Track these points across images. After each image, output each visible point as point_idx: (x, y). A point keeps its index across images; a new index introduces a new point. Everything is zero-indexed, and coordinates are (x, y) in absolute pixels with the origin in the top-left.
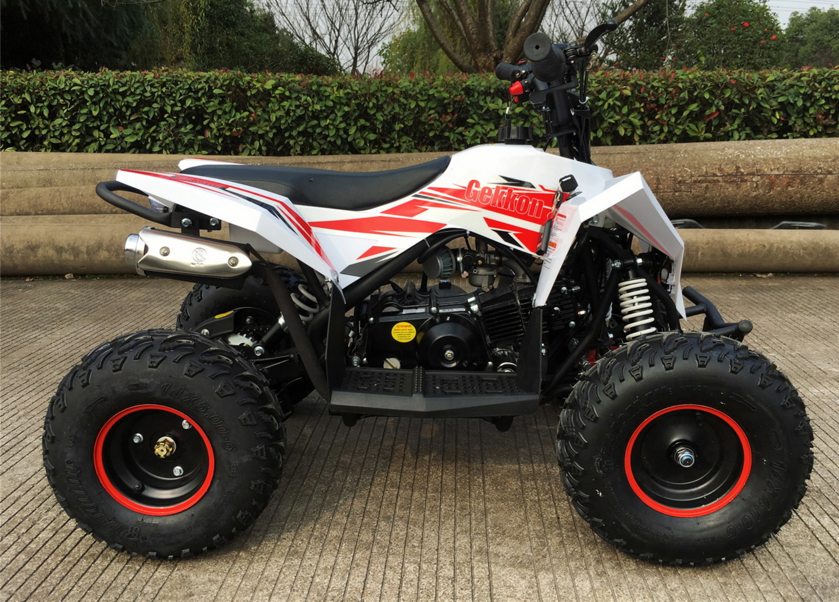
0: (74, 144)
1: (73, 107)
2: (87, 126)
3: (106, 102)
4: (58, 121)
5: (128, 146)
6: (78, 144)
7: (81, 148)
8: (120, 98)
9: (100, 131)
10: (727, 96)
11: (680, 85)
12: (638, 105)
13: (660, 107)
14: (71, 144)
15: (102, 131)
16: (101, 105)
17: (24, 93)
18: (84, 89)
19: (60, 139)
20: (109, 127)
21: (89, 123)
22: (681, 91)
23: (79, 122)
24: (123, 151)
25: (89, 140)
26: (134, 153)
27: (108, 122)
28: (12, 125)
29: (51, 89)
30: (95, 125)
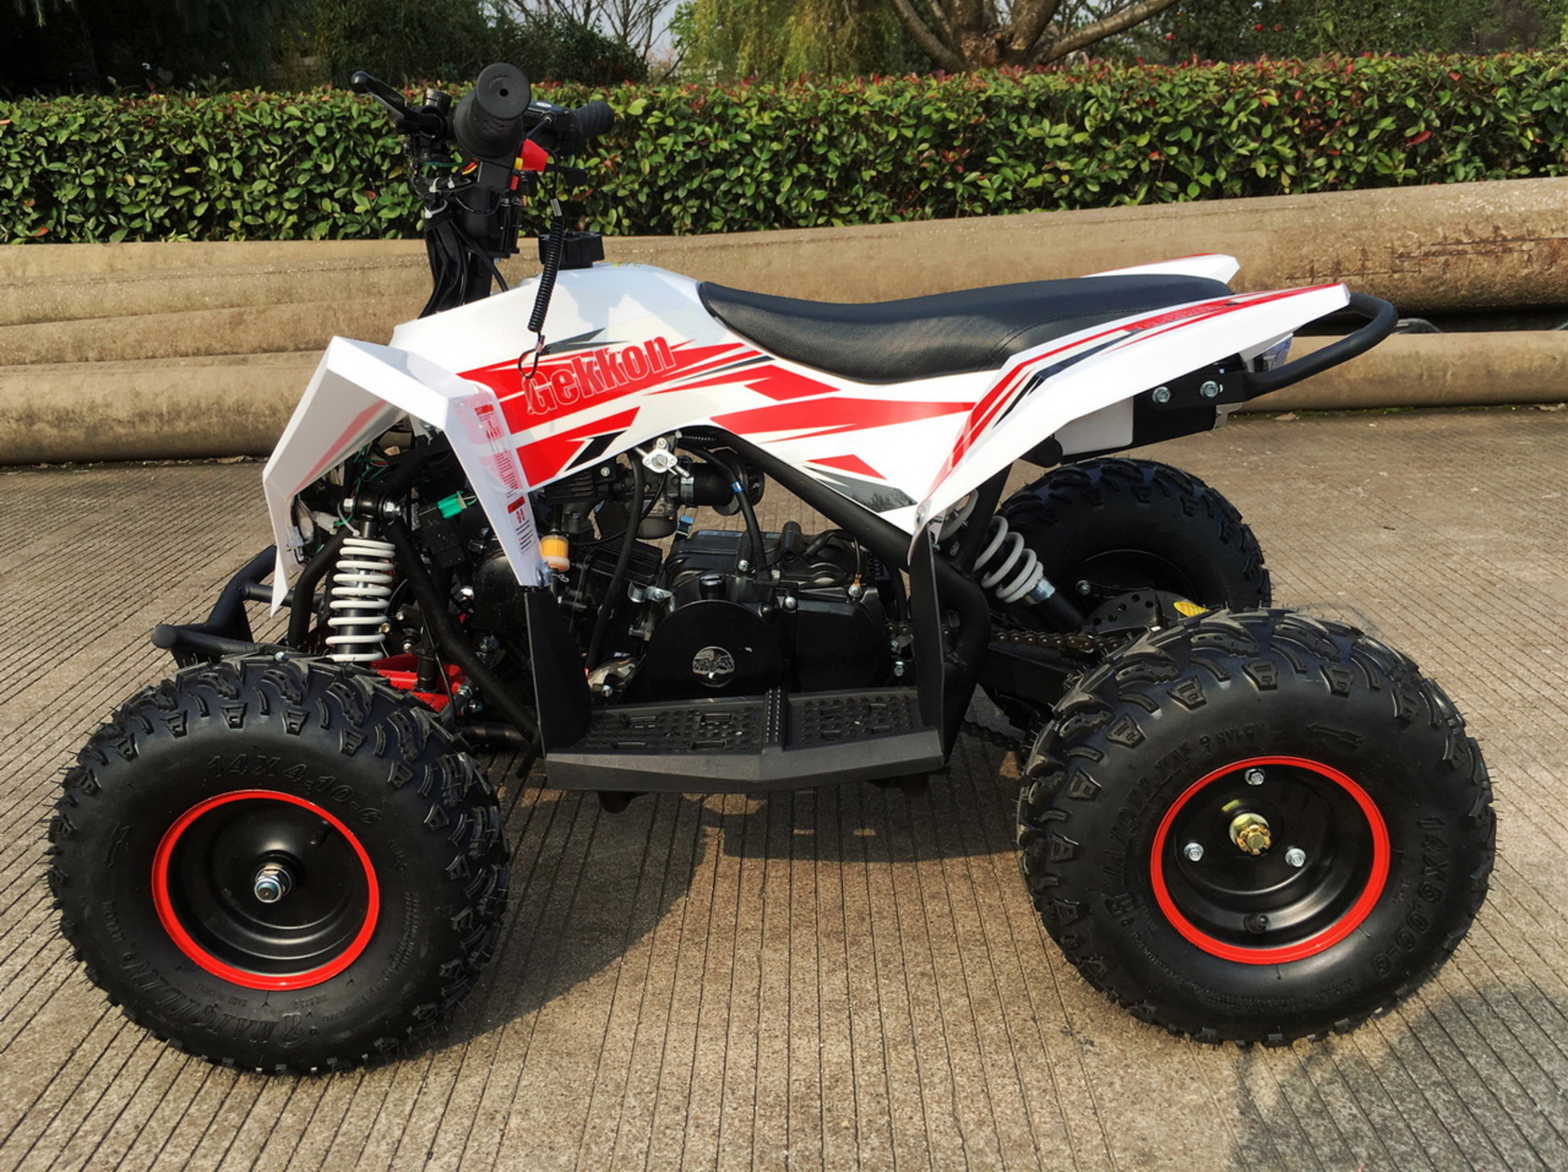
0: (288, 224)
1: (285, 158)
2: (310, 192)
3: (347, 148)
4: (259, 186)
5: (384, 225)
6: (294, 226)
7: (299, 233)
8: (370, 139)
9: (332, 199)
10: (1444, 102)
11: (1364, 85)
12: (1289, 122)
13: (1330, 124)
14: (281, 225)
15: (338, 201)
16: (338, 153)
17: (195, 134)
18: (307, 125)
19: (263, 218)
20: (350, 193)
21: (313, 187)
22: (1365, 95)
23: (296, 185)
24: (376, 235)
25: (313, 217)
26: (395, 237)
27: (349, 184)
28: (175, 193)
29: (246, 127)
30: (325, 189)
